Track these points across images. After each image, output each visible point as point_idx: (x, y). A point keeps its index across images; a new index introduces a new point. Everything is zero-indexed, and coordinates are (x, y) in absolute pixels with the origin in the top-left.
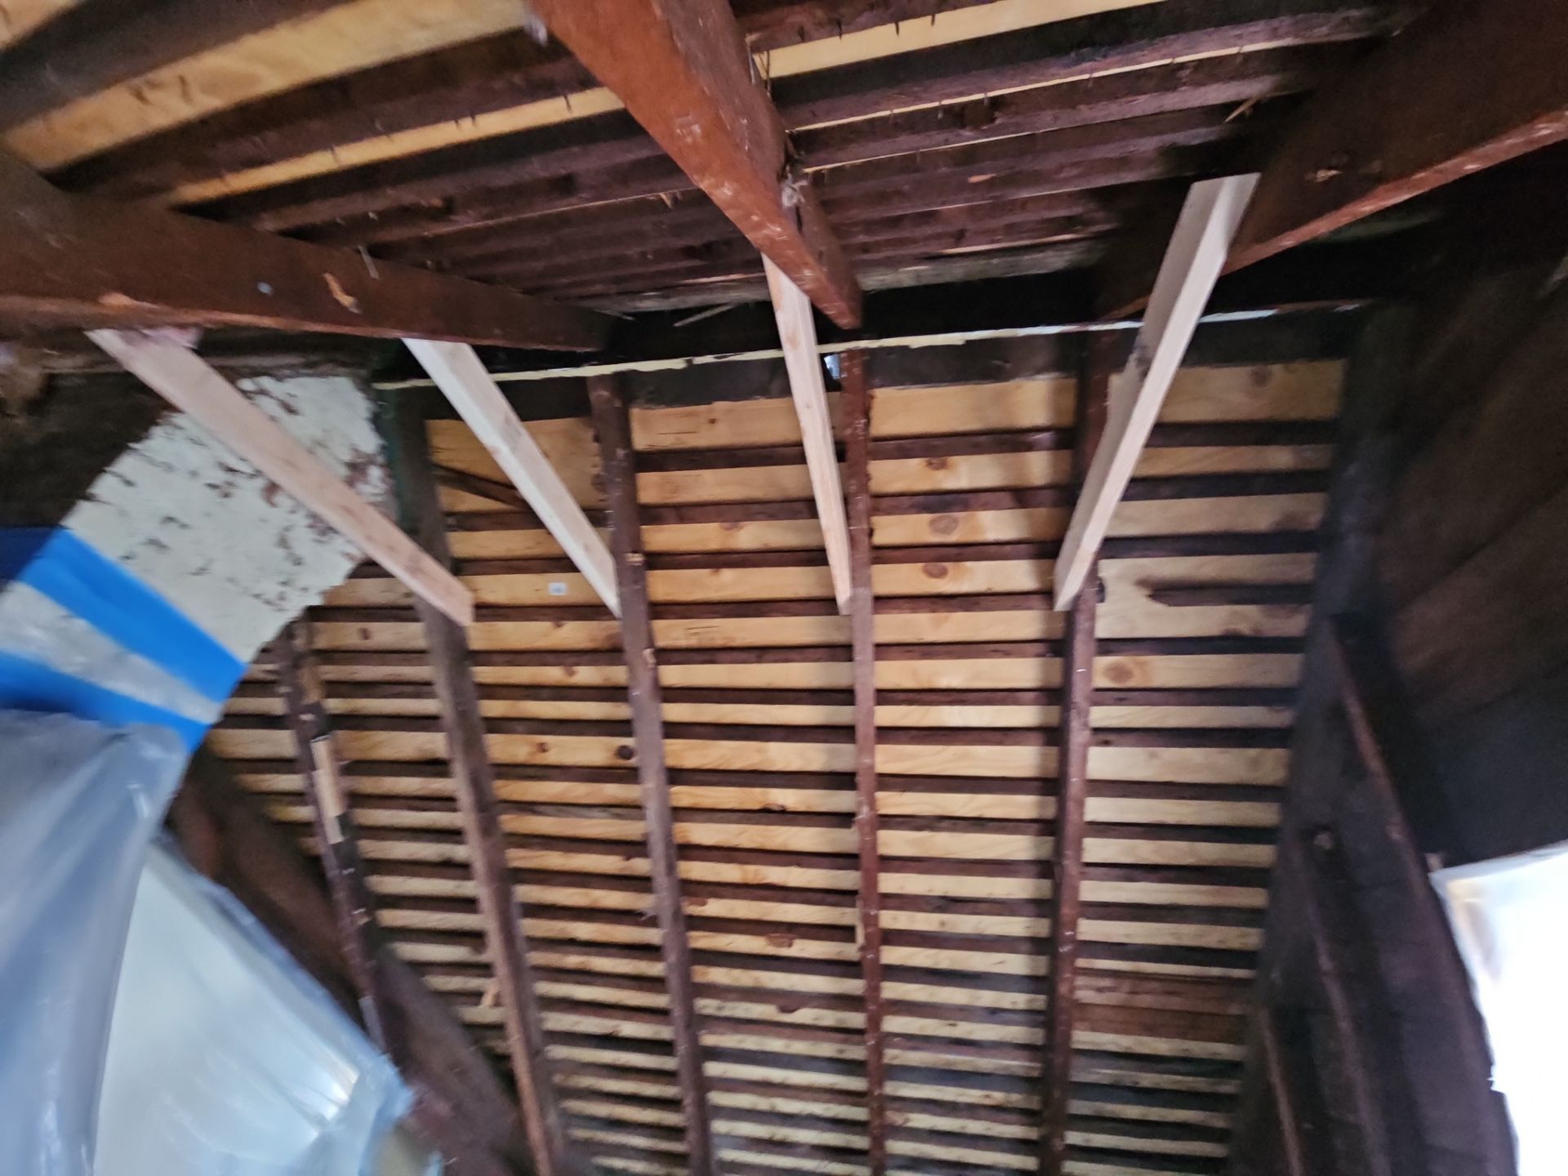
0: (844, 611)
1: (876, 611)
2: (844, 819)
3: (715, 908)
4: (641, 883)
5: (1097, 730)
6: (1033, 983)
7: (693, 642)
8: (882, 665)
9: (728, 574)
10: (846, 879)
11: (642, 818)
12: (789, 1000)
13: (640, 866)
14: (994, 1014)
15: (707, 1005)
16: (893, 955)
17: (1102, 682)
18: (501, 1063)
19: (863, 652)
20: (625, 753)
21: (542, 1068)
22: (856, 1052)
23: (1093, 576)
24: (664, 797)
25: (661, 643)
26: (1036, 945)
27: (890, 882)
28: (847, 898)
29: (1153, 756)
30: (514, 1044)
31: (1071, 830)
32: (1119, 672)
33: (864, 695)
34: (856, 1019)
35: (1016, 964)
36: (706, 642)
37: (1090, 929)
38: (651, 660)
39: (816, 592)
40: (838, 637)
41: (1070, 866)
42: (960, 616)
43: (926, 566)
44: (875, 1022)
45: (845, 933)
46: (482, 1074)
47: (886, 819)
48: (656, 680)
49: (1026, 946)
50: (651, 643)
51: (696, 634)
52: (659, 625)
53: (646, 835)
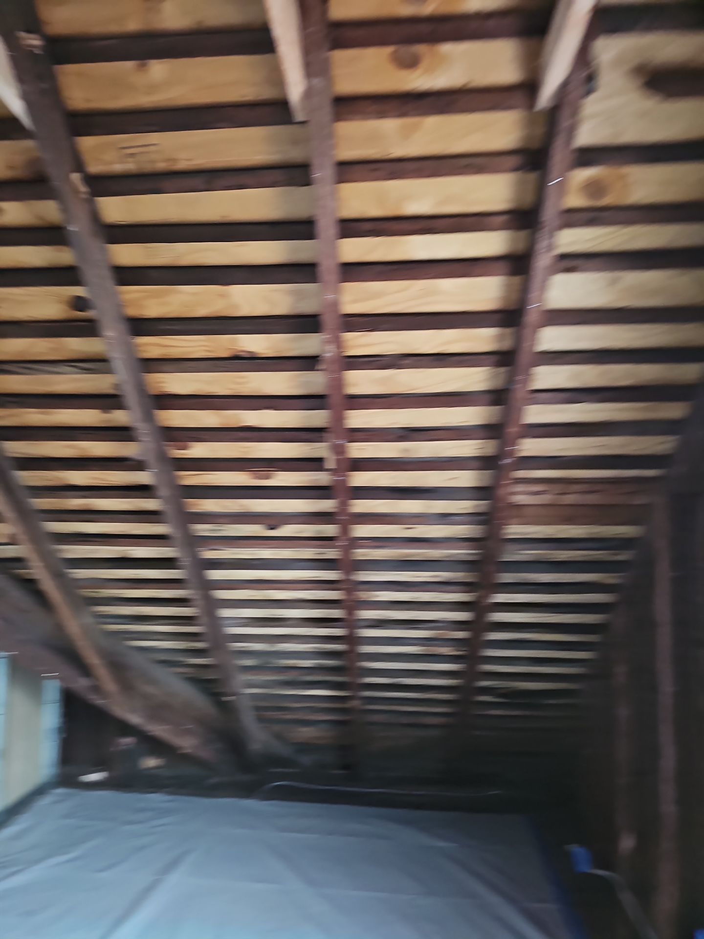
0: (299, 116)
1: (339, 117)
2: (308, 362)
3: (199, 450)
4: (122, 433)
5: (564, 257)
6: (478, 492)
7: (129, 166)
8: (347, 189)
9: (158, 69)
10: (317, 418)
11: (109, 371)
12: (273, 520)
13: (119, 417)
14: (444, 518)
15: (203, 529)
16: (361, 479)
17: (575, 200)
18: (30, 585)
19: (323, 173)
20: (79, 303)
21: (69, 586)
22: (331, 554)
23: (583, 57)
24: (130, 350)
25: (94, 168)
26: (484, 462)
27: (358, 419)
28: (316, 434)
29: (613, 282)
30: (37, 571)
31: (524, 358)
32: (594, 188)
33: (326, 227)
34: (330, 530)
35: (465, 478)
36: (146, 166)
37: (530, 447)
38: (83, 189)
39: (265, 93)
40: (294, 154)
41: (520, 392)
42: (432, 122)
43: (395, 52)
44: (345, 531)
45: (314, 464)
46: (17, 595)
47: (351, 360)
48: (95, 217)
49: (476, 464)
50: (79, 166)
51: (132, 155)
52: (87, 143)
53: (117, 386)
